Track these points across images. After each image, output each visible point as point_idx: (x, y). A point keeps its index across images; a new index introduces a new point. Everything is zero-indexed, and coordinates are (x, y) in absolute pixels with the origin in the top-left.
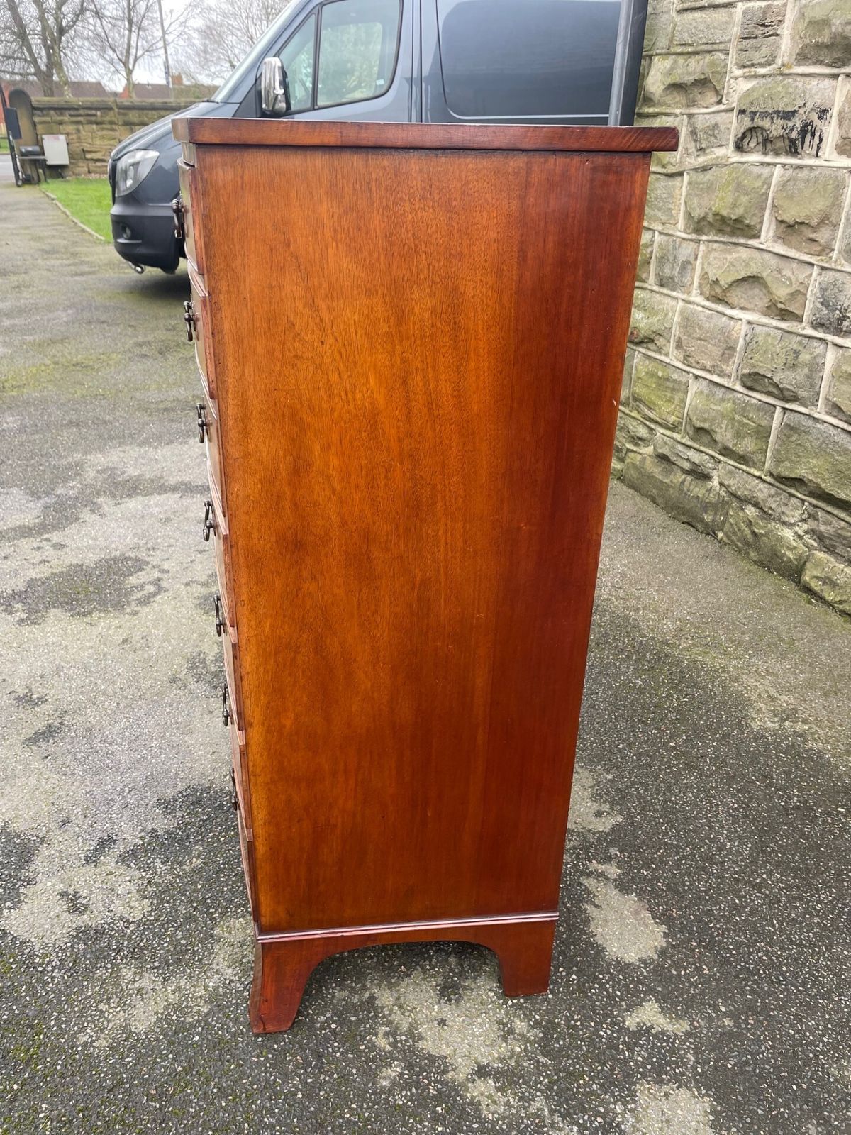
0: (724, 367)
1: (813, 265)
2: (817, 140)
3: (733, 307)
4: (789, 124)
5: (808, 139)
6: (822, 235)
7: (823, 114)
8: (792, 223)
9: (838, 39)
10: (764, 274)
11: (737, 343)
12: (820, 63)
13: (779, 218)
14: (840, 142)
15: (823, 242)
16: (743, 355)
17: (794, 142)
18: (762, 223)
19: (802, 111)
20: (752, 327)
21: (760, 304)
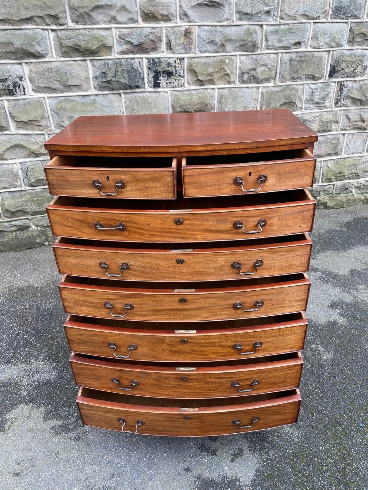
0: (16, 184)
1: (44, 134)
2: (22, 89)
3: (7, 160)
4: (6, 84)
5: (17, 88)
6: (43, 123)
7: (21, 78)
8: (27, 121)
9: (19, 50)
10: (22, 143)
11: (18, 172)
12: (9, 59)
13: (19, 121)
14: (35, 88)
15: (44, 125)
16: (25, 176)
17: (12, 91)
18: (8, 124)
19: (10, 78)
20: (23, 164)
21: (22, 155)
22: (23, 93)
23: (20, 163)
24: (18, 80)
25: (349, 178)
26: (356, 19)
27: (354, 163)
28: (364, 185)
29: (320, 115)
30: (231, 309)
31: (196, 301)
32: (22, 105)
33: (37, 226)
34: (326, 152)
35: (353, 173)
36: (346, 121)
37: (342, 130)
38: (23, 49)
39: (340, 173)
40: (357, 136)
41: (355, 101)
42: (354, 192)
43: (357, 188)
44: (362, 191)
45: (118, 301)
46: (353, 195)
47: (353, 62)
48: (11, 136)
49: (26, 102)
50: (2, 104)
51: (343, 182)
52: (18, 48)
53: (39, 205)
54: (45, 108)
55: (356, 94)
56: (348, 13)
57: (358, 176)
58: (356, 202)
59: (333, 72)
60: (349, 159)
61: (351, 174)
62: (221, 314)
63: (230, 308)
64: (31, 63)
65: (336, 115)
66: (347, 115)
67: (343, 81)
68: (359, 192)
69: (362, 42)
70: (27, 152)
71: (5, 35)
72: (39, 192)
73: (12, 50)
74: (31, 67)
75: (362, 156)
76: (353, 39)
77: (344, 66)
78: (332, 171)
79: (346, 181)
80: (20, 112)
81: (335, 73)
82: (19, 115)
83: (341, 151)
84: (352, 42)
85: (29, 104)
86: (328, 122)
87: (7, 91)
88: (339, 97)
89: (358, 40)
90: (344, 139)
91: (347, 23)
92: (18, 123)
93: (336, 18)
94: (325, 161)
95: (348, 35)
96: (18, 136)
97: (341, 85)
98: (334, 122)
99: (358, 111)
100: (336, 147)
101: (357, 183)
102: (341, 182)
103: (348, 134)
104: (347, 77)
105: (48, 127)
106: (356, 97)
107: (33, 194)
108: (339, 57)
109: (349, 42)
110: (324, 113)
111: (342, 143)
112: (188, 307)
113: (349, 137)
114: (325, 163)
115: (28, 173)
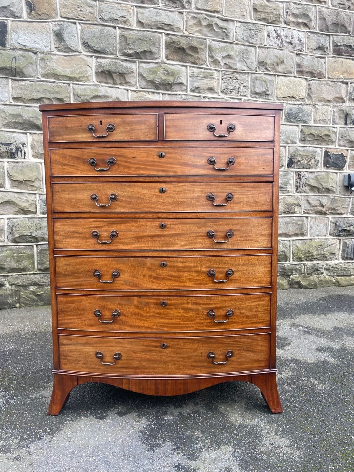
1: (35, 194)
4: (10, 148)
5: (19, 153)
6: (36, 184)
7: (24, 145)
8: (22, 181)
9: (27, 122)
10: (13, 200)
11: (4, 227)
12: (16, 128)
13: (15, 179)
14: (35, 154)
15: (37, 186)
16: (10, 231)
17: (14, 154)
18: (4, 182)
19: (15, 143)
20: (11, 220)
21: (12, 211)
22: (23, 157)
23: (8, 219)
24: (21, 146)
25: (317, 259)
26: (304, 123)
27: (320, 244)
28: (333, 267)
29: (284, 198)
30: (205, 238)
31: (174, 226)
32: (20, 167)
33: (11, 285)
34: (293, 232)
35: (320, 254)
36: (307, 205)
37: (305, 213)
38: (30, 121)
39: (309, 252)
40: (318, 220)
41: (313, 188)
42: (325, 274)
43: (327, 270)
44: (332, 274)
45: (104, 229)
46: (325, 277)
47: (307, 156)
48: (5, 193)
49: (24, 165)
50: (2, 165)
51: (313, 262)
52: (25, 120)
53: (18, 261)
54: (41, 171)
55: (313, 183)
56: (298, 119)
57: (326, 257)
58: (328, 283)
59: (291, 163)
60: (316, 240)
61: (319, 254)
62: (196, 243)
63: (204, 236)
64: (35, 133)
65: (297, 199)
66: (308, 200)
67: (300, 172)
68: (330, 274)
69: (312, 141)
70: (17, 209)
71: (16, 109)
72: (21, 248)
73: (20, 121)
74: (34, 137)
75: (326, 239)
76: (305, 138)
77: (299, 158)
78: (301, 250)
79: (315, 262)
80: (17, 172)
81: (292, 164)
82: (16, 175)
83: (307, 233)
84: (303, 140)
85: (27, 167)
86: (292, 205)
87: (9, 154)
88: (298, 184)
89: (309, 139)
90: (308, 222)
91: (298, 126)
92: (13, 182)
93: (288, 122)
94: (293, 240)
95: (300, 134)
96: (11, 194)
97: (299, 174)
98: (297, 205)
99: (316, 197)
100: (302, 227)
101: (326, 265)
102: (311, 262)
103: (310, 217)
104: (303, 168)
105: (41, 188)
106: (314, 185)
107: (15, 249)
108: (294, 151)
109: (301, 140)
110: (287, 197)
111: (306, 225)
112: (167, 233)
113: (312, 221)
114: (294, 243)
115: (14, 228)
